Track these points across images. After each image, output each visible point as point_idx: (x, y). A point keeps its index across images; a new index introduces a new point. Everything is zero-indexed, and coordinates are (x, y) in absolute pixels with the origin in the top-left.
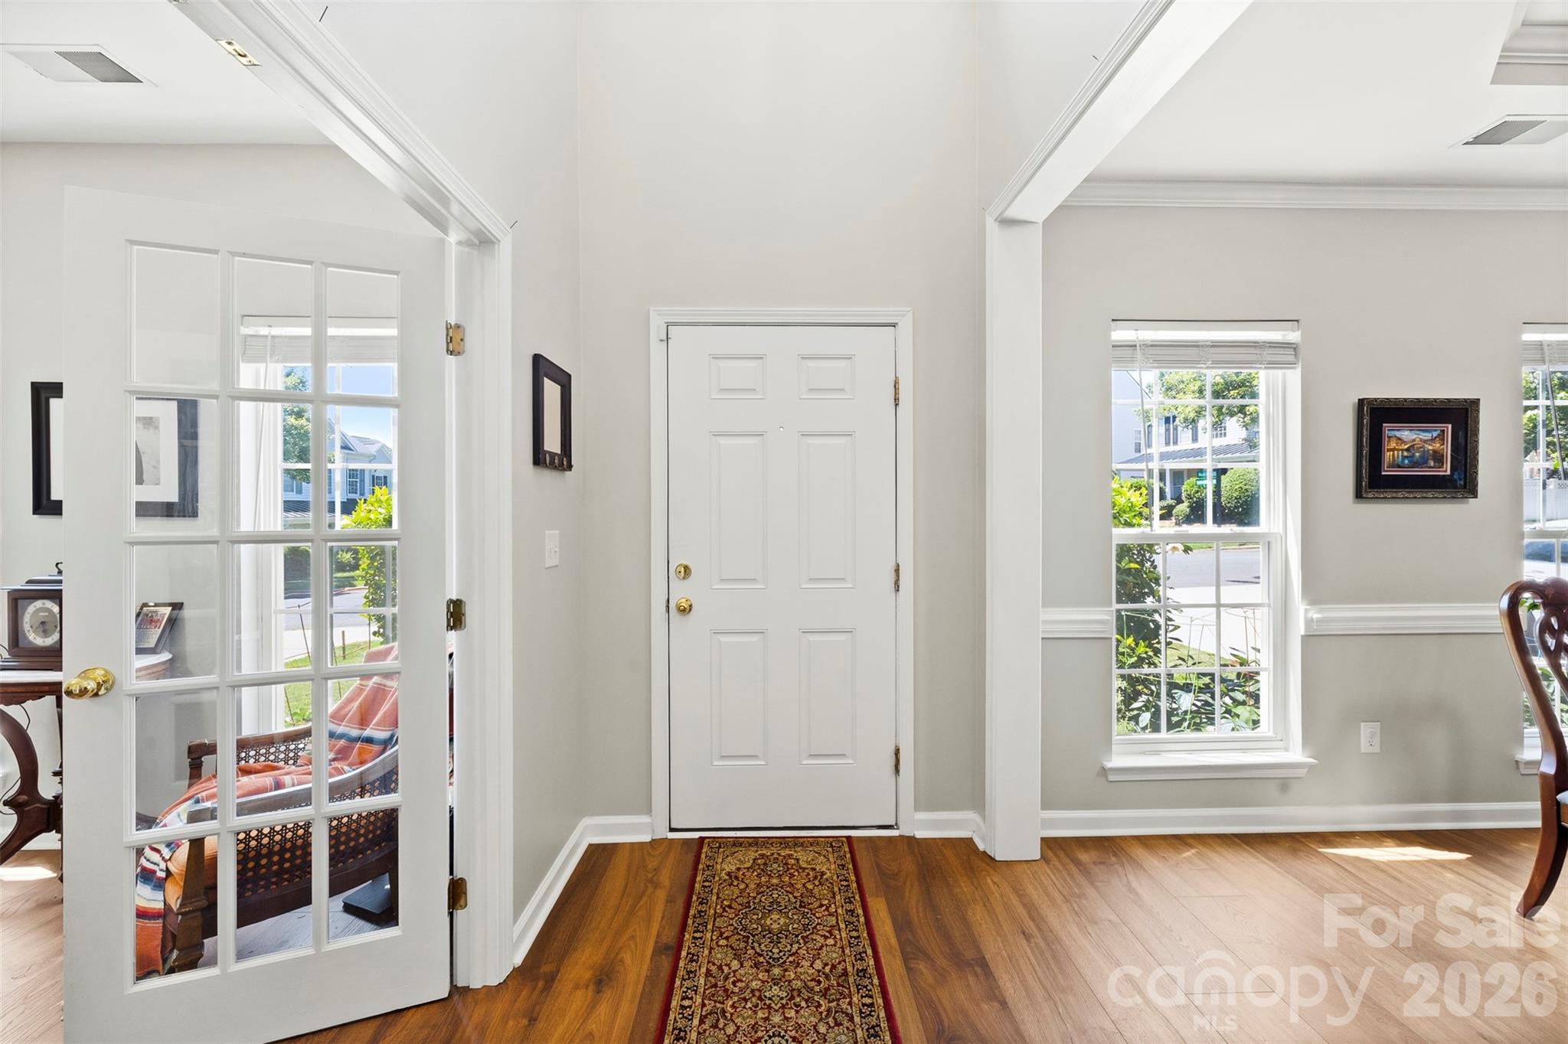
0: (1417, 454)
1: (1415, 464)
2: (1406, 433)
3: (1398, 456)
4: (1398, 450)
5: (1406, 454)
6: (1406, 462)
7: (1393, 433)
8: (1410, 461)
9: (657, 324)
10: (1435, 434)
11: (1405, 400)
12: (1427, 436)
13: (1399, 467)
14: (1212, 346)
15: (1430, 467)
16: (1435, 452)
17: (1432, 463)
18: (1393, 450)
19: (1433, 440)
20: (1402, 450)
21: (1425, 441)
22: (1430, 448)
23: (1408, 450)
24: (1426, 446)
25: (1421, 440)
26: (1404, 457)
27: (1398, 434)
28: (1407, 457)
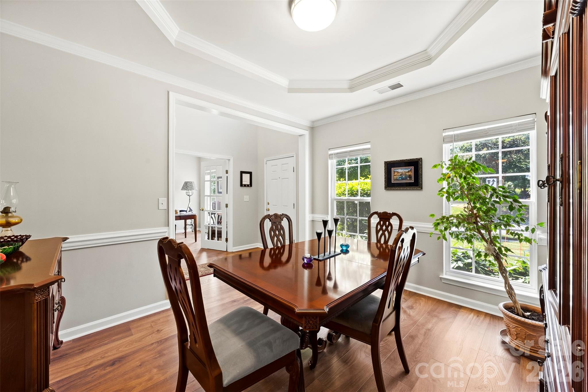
0: (404, 176)
1: (403, 179)
2: (400, 170)
3: (398, 177)
4: (398, 175)
5: (400, 176)
6: (400, 179)
7: (396, 170)
8: (401, 178)
9: (265, 161)
10: (409, 170)
11: (406, 160)
12: (407, 170)
13: (398, 180)
14: (350, 152)
15: (408, 180)
16: (409, 175)
17: (408, 179)
18: (396, 175)
19: (409, 172)
20: (399, 175)
21: (406, 172)
22: (408, 174)
23: (400, 175)
24: (407, 173)
25: (405, 172)
26: (399, 177)
27: (397, 171)
28: (400, 177)
